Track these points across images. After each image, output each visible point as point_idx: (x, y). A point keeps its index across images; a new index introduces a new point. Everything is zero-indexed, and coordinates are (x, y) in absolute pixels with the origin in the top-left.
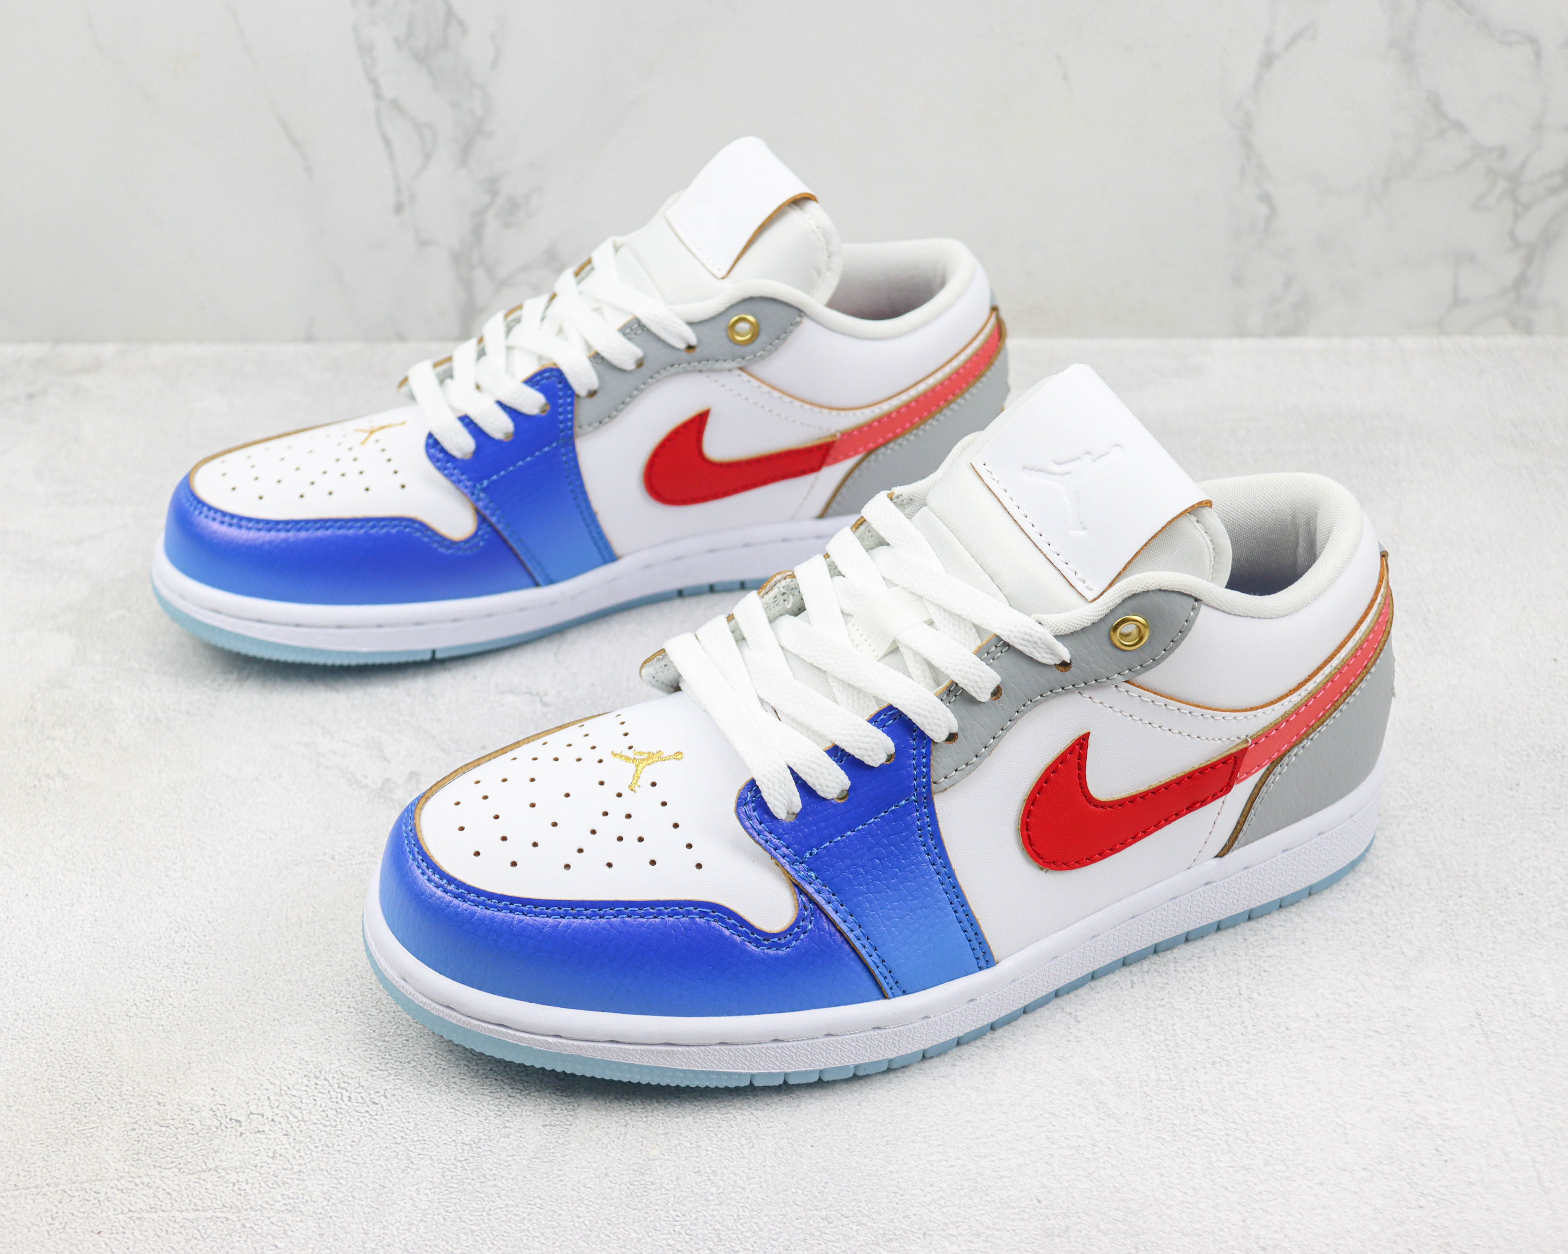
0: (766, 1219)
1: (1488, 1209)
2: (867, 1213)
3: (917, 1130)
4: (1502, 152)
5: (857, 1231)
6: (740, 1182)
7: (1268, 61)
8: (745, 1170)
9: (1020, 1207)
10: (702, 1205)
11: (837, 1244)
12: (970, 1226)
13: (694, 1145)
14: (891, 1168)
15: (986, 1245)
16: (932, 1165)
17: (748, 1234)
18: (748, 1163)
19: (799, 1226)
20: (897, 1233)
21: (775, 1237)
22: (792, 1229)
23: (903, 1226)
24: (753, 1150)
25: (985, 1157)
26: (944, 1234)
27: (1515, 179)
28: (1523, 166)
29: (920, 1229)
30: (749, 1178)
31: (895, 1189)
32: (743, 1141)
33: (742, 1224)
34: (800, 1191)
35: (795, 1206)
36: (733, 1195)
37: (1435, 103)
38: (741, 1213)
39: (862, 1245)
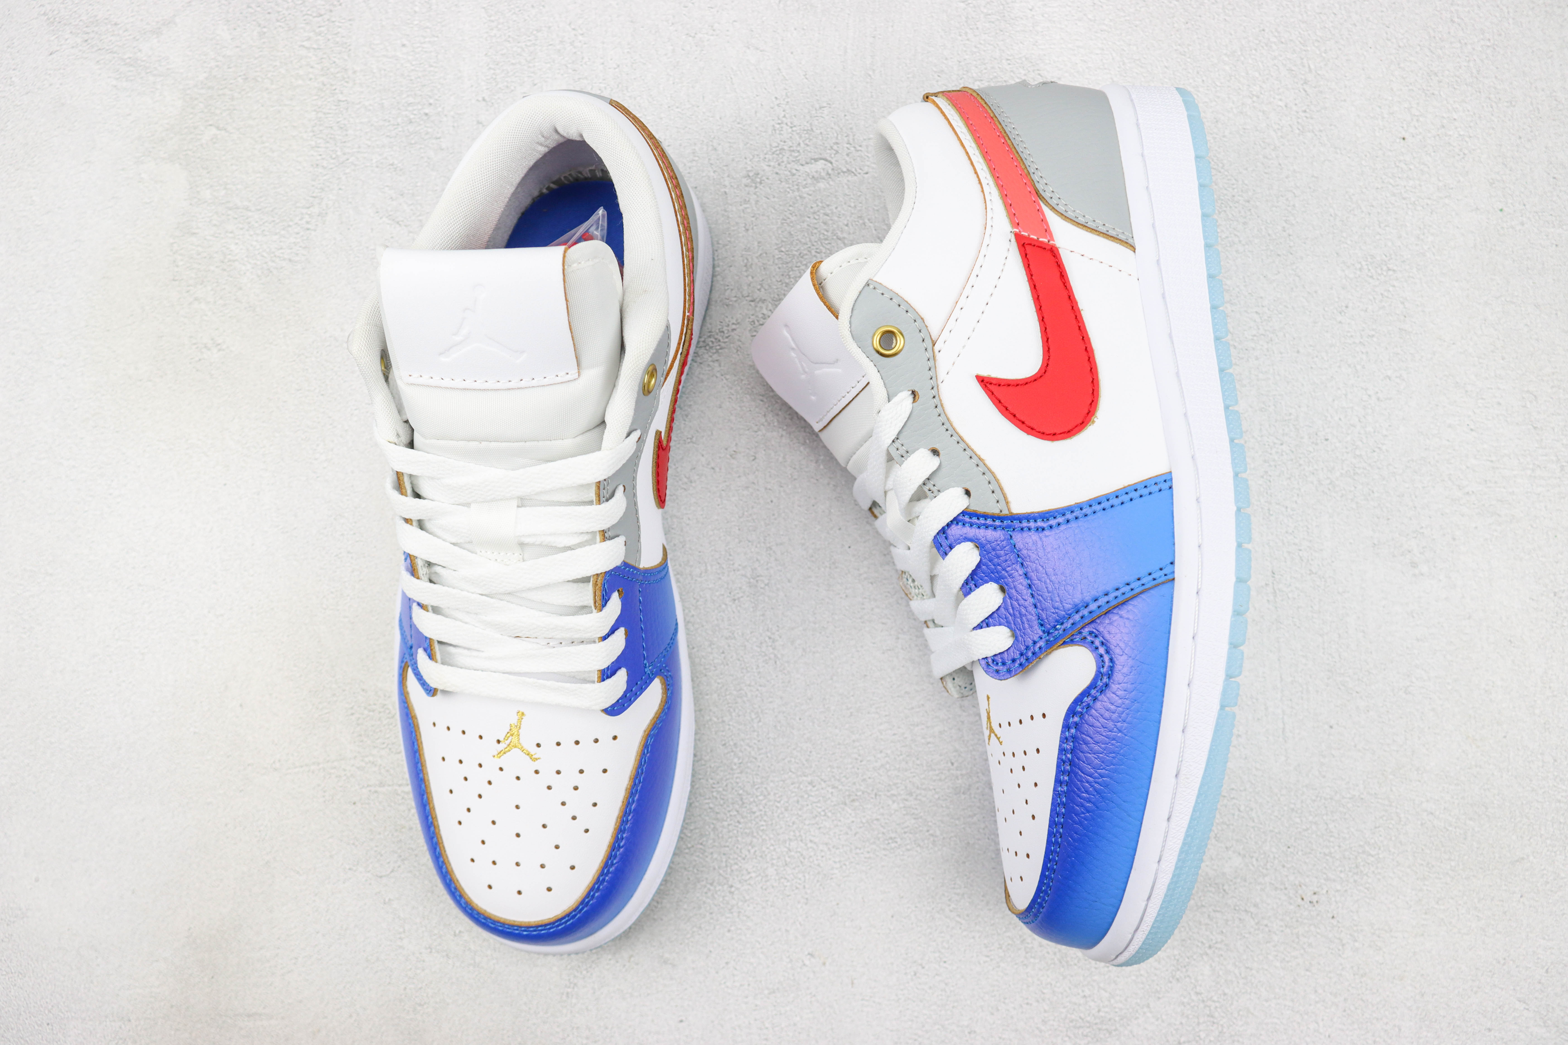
0: (772, 784)
1: (1246, 758)
6: (753, 753)
8: (756, 742)
10: (729, 774)
13: (720, 720)
18: (758, 736)
21: (778, 799)
24: (760, 724)
30: (759, 749)
32: (753, 716)
34: (793, 760)
35: (790, 773)
36: (749, 764)
38: (755, 780)
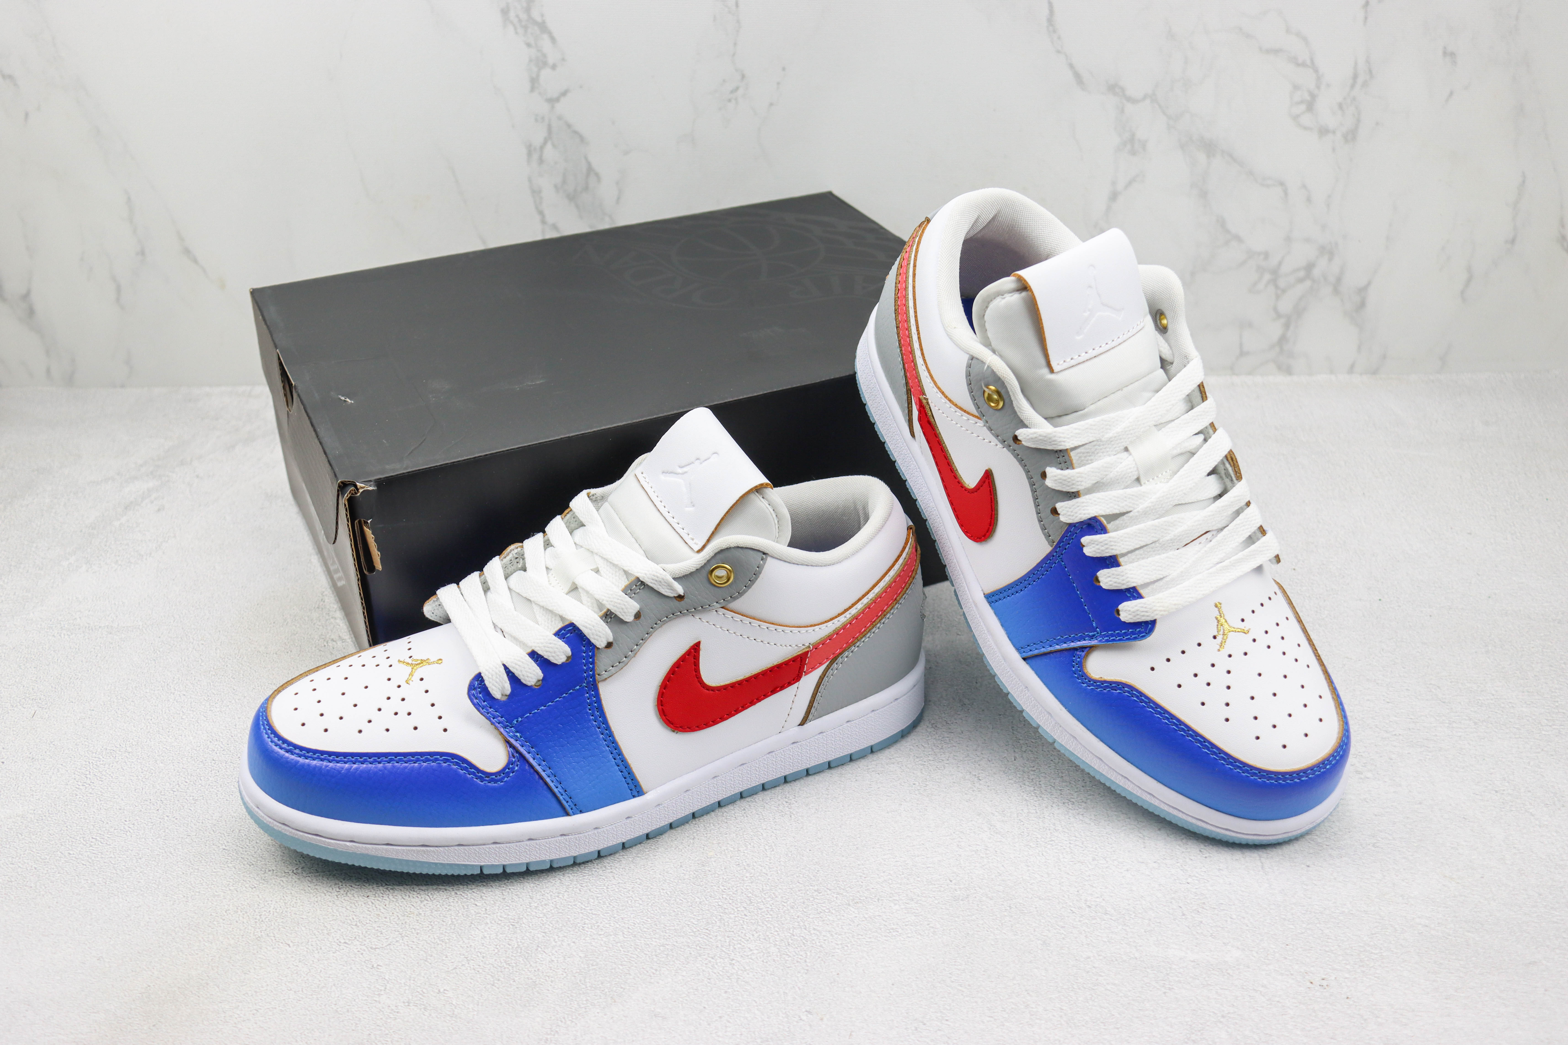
0: (779, 891)
1: (1230, 884)
2: (843, 888)
3: (876, 841)
4: (1266, 255)
5: (836, 897)
6: (764, 871)
7: (1114, 196)
8: (768, 863)
9: (939, 884)
10: (740, 883)
11: (823, 905)
12: (907, 895)
13: (736, 849)
14: (859, 863)
15: (916, 905)
16: (885, 861)
17: (769, 899)
18: (770, 860)
19: (801, 895)
20: (862, 898)
21: (785, 901)
22: (796, 896)
23: (866, 895)
24: (773, 853)
25: (918, 856)
26: (890, 899)
27: (1275, 272)
28: (1280, 264)
29: (875, 896)
30: (770, 868)
31: (861, 874)
32: (767, 847)
33: (765, 894)
34: (801, 875)
35: (798, 884)
36: (760, 878)
37: (1222, 223)
38: (764, 888)
39: (839, 905)
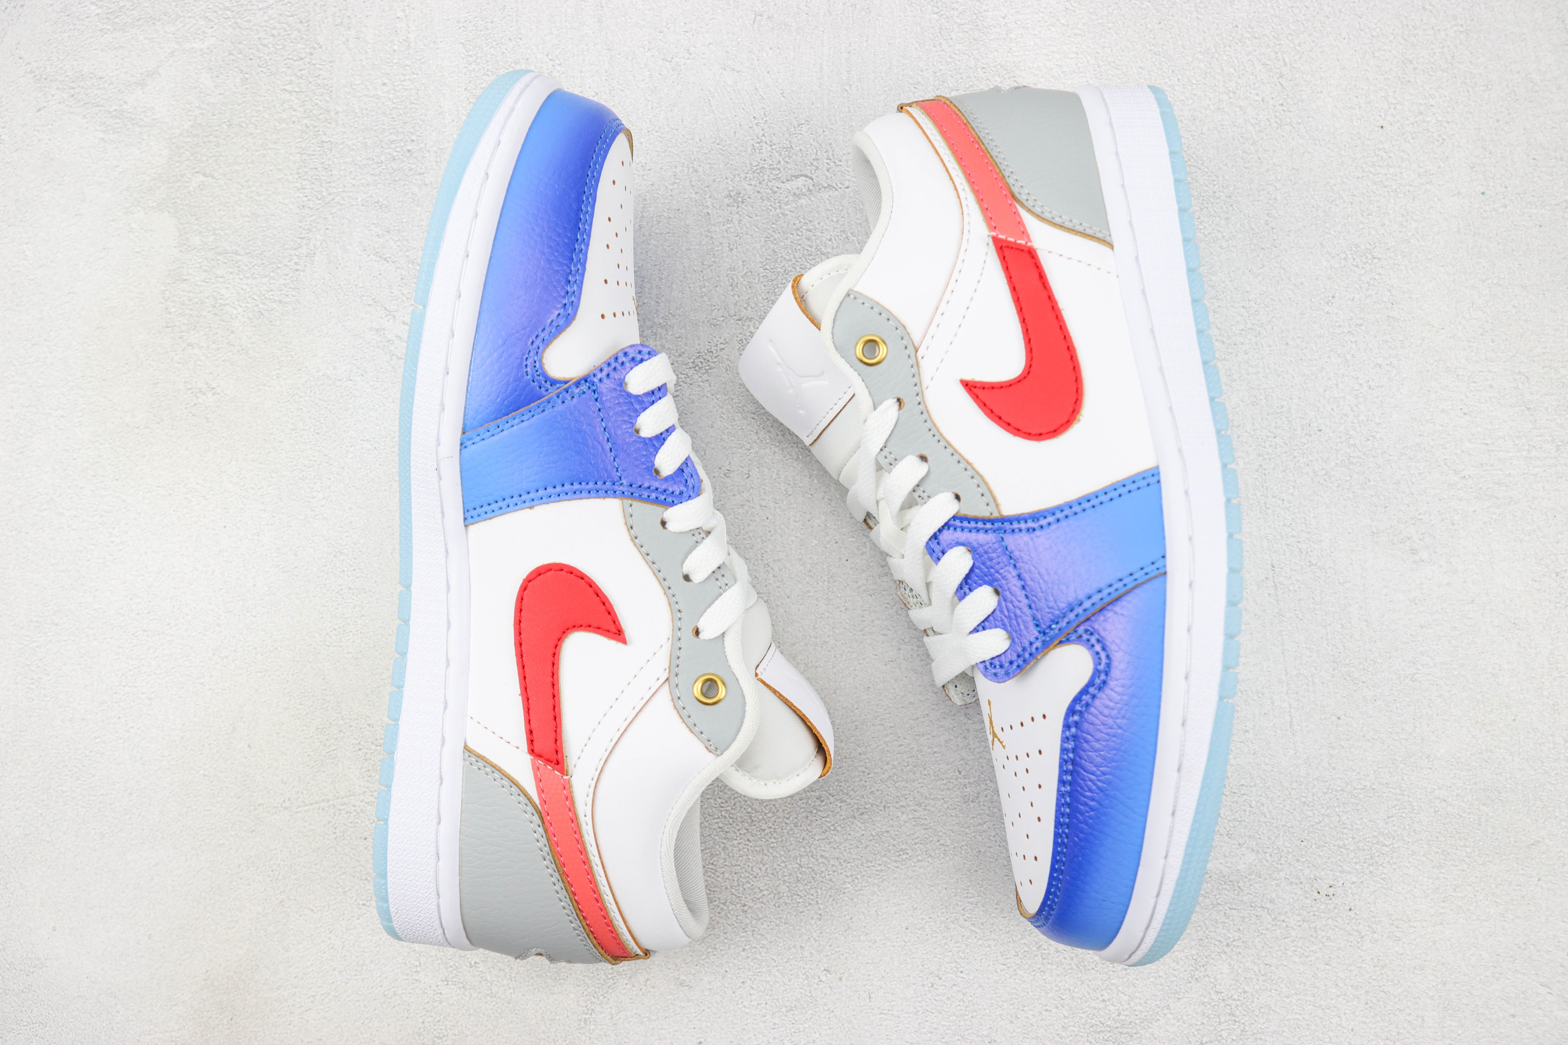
2: (846, 791)
3: (876, 714)
5: (841, 807)
9: (947, 779)
11: (828, 820)
12: (914, 798)
14: (860, 750)
15: (925, 813)
16: (887, 745)
17: (770, 815)
19: (802, 806)
20: (867, 807)
22: (798, 809)
23: (871, 801)
25: (923, 736)
26: (897, 805)
29: (881, 803)
31: (863, 769)
33: (765, 807)
39: (844, 819)
